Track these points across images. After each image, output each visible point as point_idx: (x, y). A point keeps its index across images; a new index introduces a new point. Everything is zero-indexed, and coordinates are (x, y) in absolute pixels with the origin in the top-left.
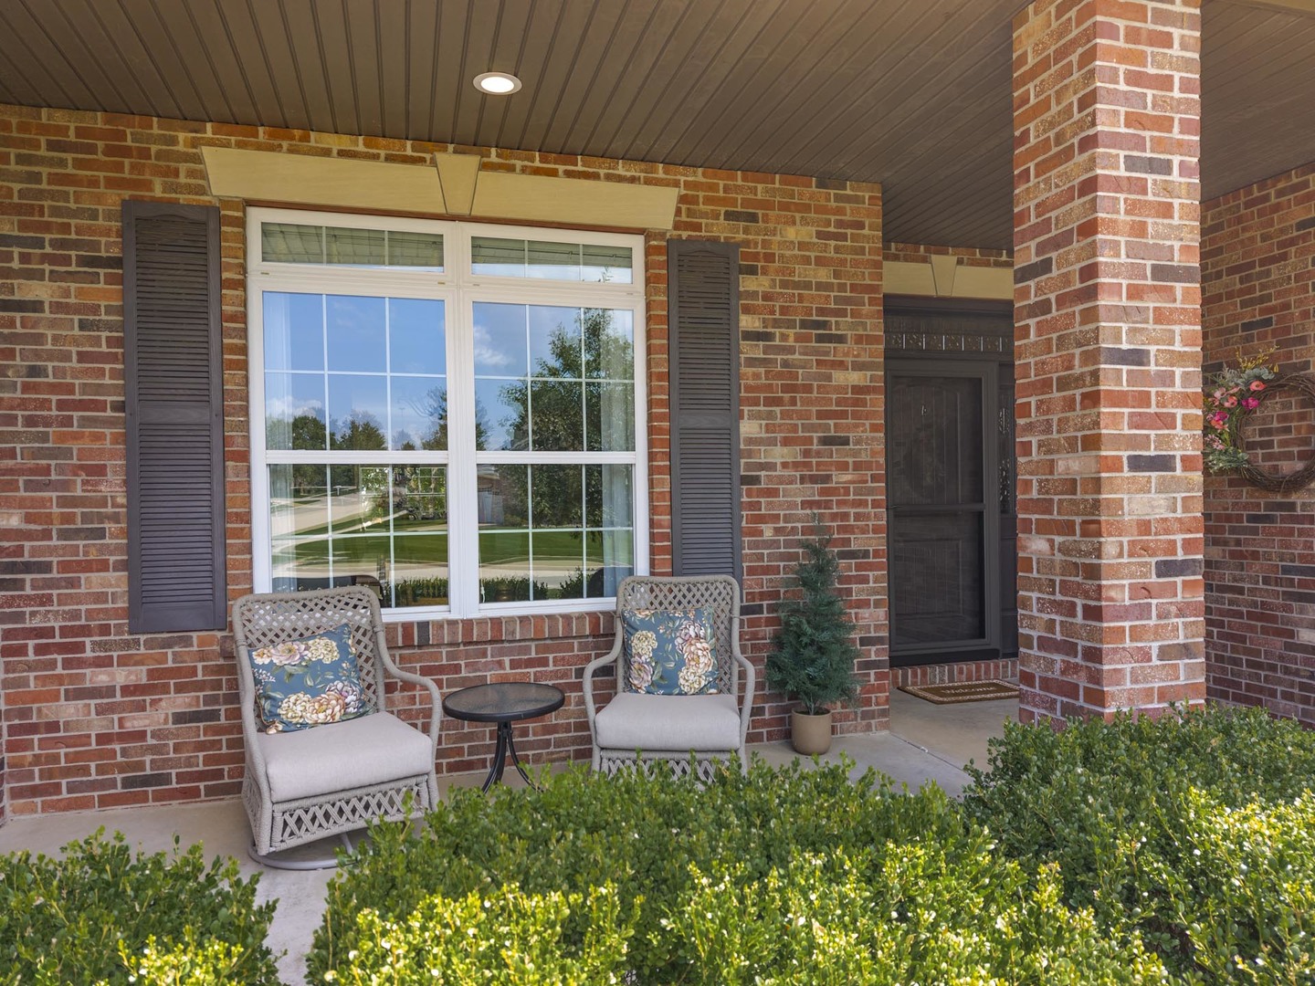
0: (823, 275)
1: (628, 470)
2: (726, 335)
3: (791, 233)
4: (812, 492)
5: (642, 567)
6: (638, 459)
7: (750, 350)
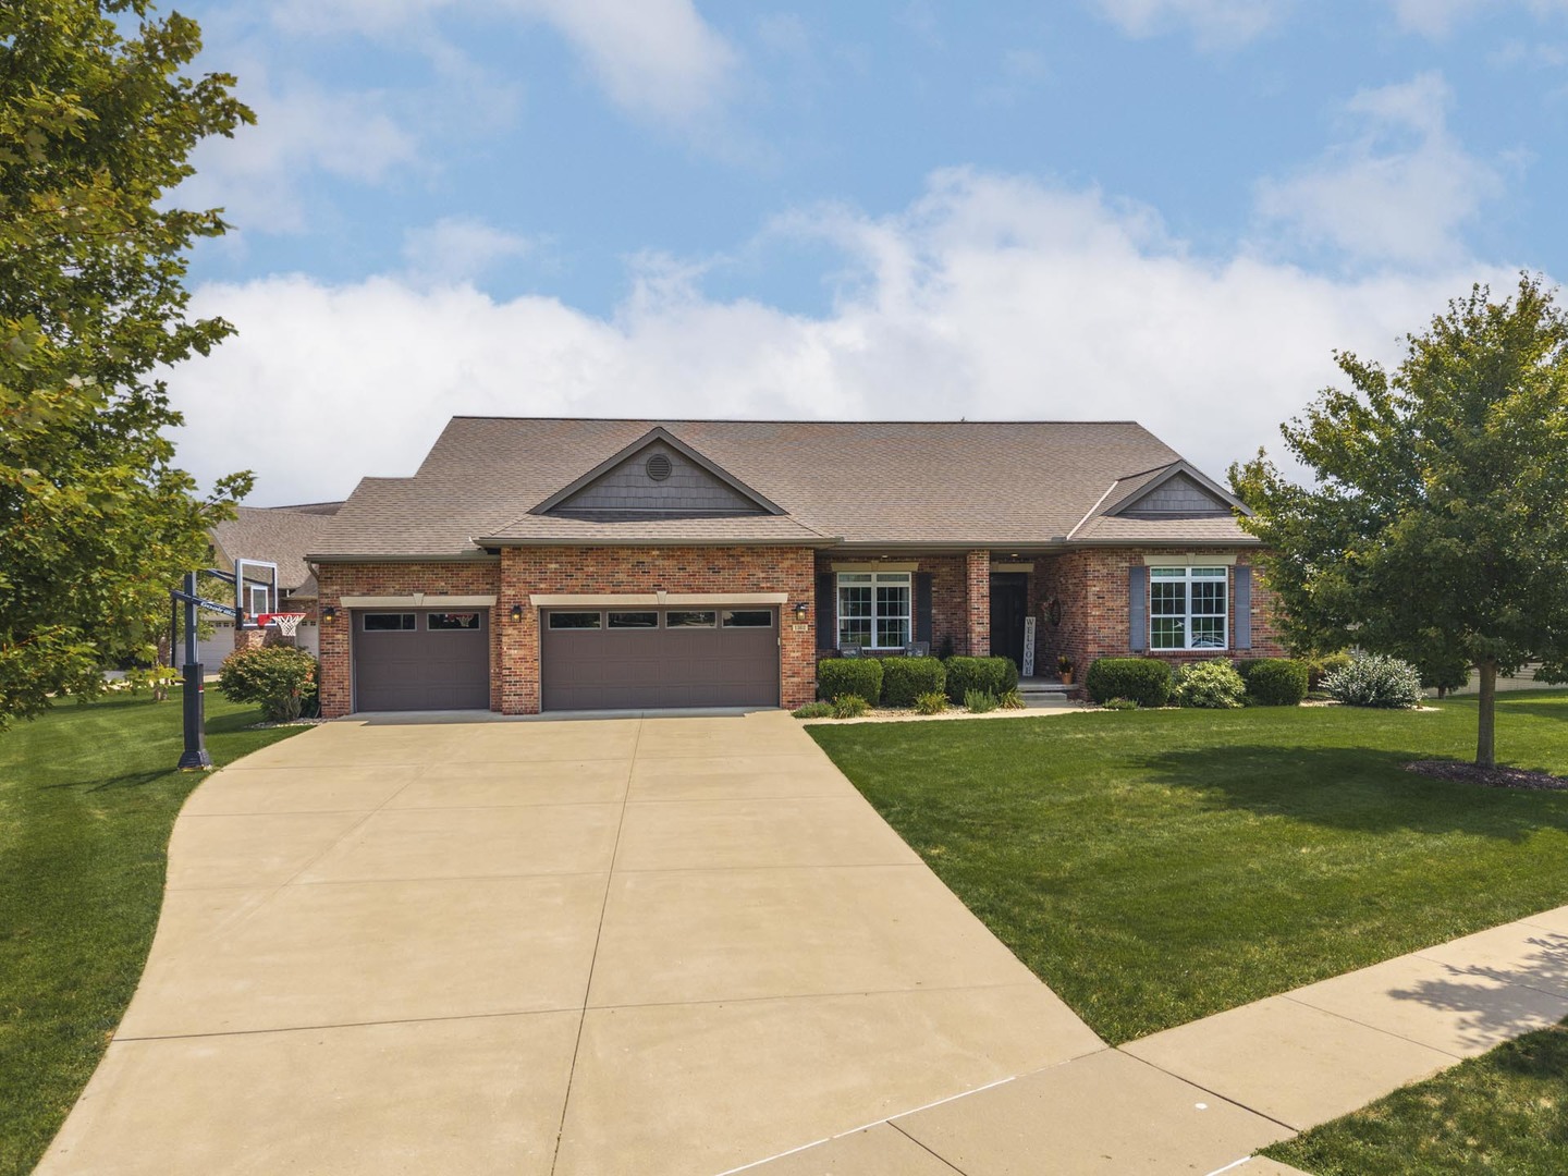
1: (907, 620)
2: (930, 592)
3: (944, 570)
4: (949, 625)
5: (911, 641)
6: (910, 618)
7: (934, 595)
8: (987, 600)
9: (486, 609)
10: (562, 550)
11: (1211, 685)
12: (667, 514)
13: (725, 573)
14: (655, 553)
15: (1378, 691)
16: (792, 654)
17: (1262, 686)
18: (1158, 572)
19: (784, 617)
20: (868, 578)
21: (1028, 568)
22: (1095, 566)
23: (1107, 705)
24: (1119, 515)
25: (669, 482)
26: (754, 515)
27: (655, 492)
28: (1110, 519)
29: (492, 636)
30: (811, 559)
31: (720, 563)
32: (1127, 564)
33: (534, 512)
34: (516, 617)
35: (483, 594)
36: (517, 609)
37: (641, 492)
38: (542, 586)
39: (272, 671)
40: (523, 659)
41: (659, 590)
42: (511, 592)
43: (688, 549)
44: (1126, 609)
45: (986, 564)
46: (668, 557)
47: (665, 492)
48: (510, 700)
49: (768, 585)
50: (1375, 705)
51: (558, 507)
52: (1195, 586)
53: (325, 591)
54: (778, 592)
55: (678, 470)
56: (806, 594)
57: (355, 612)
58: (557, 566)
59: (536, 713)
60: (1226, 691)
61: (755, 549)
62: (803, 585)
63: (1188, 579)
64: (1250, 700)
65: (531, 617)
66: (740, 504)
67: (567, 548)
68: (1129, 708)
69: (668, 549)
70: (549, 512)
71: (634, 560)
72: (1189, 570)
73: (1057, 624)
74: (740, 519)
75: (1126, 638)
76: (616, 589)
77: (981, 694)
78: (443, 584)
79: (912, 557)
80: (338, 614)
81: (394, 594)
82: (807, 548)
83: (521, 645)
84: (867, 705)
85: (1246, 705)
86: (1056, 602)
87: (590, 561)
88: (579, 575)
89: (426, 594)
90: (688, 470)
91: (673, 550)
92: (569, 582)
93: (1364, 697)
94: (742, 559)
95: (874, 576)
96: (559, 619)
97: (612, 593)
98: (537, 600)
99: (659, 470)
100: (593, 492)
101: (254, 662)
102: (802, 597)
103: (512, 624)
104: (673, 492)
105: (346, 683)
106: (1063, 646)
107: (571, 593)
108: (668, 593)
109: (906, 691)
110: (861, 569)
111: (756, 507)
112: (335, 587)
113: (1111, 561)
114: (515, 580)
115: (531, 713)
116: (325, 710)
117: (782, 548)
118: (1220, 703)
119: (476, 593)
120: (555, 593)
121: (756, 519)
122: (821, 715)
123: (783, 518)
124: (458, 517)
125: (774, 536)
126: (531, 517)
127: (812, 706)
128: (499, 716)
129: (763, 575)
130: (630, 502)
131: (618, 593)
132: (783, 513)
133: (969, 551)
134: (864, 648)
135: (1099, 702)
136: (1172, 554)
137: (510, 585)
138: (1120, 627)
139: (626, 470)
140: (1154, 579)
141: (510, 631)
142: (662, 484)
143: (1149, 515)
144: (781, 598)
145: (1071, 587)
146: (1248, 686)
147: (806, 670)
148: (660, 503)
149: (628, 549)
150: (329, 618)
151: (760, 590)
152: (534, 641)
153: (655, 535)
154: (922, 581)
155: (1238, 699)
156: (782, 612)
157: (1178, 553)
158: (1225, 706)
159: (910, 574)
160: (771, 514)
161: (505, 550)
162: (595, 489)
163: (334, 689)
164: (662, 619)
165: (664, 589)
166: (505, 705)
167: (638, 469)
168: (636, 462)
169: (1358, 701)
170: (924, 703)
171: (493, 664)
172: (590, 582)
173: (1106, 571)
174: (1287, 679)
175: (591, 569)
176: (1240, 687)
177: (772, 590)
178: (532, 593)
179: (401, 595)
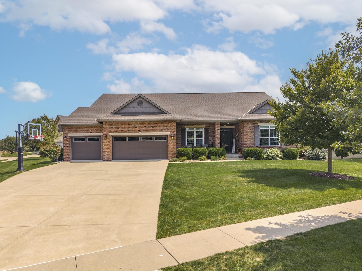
0: (213, 129)
2: (208, 132)
3: (212, 127)
4: (213, 140)
5: (204, 144)
6: (204, 139)
7: (209, 133)
8: (220, 134)
9: (100, 136)
10: (117, 122)
11: (273, 154)
12: (142, 114)
13: (155, 128)
14: (138, 123)
15: (316, 156)
16: (171, 147)
17: (286, 155)
18: (262, 127)
19: (169, 138)
20: (193, 129)
21: (234, 127)
22: (246, 126)
23: (246, 159)
24: (252, 113)
25: (142, 106)
26: (162, 114)
27: (139, 109)
28: (250, 114)
29: (102, 142)
30: (175, 124)
31: (154, 125)
32: (254, 125)
33: (111, 114)
34: (106, 138)
35: (100, 133)
36: (106, 136)
37: (136, 109)
38: (112, 131)
39: (50, 150)
40: (108, 148)
41: (139, 132)
42: (105, 132)
43: (146, 122)
44: (254, 136)
45: (219, 125)
46: (141, 124)
47: (142, 109)
48: (105, 157)
49: (165, 130)
50: (315, 159)
51: (117, 113)
52: (271, 130)
53: (65, 132)
54: (167, 132)
55: (145, 103)
56: (174, 133)
57: (71, 137)
58: (115, 126)
59: (111, 160)
60: (277, 156)
61: (162, 122)
62: (173, 130)
63: (270, 129)
64: (284, 158)
65: (109, 138)
66: (159, 111)
67: (118, 122)
68: (251, 160)
69: (141, 122)
70: (114, 114)
71: (133, 125)
72: (270, 126)
73: (239, 140)
74: (159, 115)
75: (254, 143)
76: (129, 132)
77: (215, 156)
78: (91, 131)
79: (204, 124)
80: (67, 137)
81: (80, 133)
82: (174, 122)
83: (107, 145)
84: (187, 159)
85: (283, 160)
86: (238, 135)
87: (123, 125)
88: (121, 128)
89: (87, 133)
90: (147, 104)
91: (142, 122)
92: (118, 130)
93: (313, 158)
94: (159, 124)
95: (195, 129)
96: (117, 138)
97: (128, 132)
98: (111, 134)
99: (140, 104)
100: (125, 109)
101: (46, 148)
102: (173, 133)
103: (105, 140)
104: (144, 109)
105: (69, 153)
106: (240, 145)
107: (119, 132)
108: (141, 132)
109: (197, 156)
110: (192, 127)
111: (163, 112)
112: (67, 131)
113: (250, 124)
114: (106, 129)
115: (109, 160)
116: (64, 159)
117: (168, 122)
118: (276, 159)
119: (98, 133)
120: (115, 132)
121: (163, 115)
122: (175, 161)
123: (169, 115)
124: (96, 116)
125: (166, 119)
126: (110, 115)
127: (174, 159)
128: (102, 161)
129: (164, 128)
130: (133, 111)
131: (130, 132)
132: (169, 113)
133: (216, 122)
134: (192, 146)
135: (245, 158)
136: (265, 123)
137: (105, 131)
138: (252, 140)
139: (133, 104)
140: (261, 129)
141: (105, 141)
142: (141, 107)
143: (260, 113)
144: (168, 133)
145: (241, 131)
146: (283, 155)
147: (174, 150)
148: (140, 111)
149: (132, 122)
150: (65, 138)
151: (163, 132)
152: (111, 144)
153: (138, 119)
154: (206, 130)
155: (281, 158)
156: (168, 137)
157: (267, 122)
158: (277, 160)
159: (204, 128)
160: (166, 114)
161: (103, 123)
162: (125, 108)
163: (66, 155)
164: (140, 139)
165: (140, 132)
166: (104, 159)
167: (135, 103)
168: (135, 102)
169: (311, 159)
170: (200, 158)
171: (102, 149)
172: (123, 130)
173: (248, 127)
174: (293, 153)
175: (123, 127)
176: (281, 155)
177: (166, 132)
178: (110, 133)
179: (81, 133)
